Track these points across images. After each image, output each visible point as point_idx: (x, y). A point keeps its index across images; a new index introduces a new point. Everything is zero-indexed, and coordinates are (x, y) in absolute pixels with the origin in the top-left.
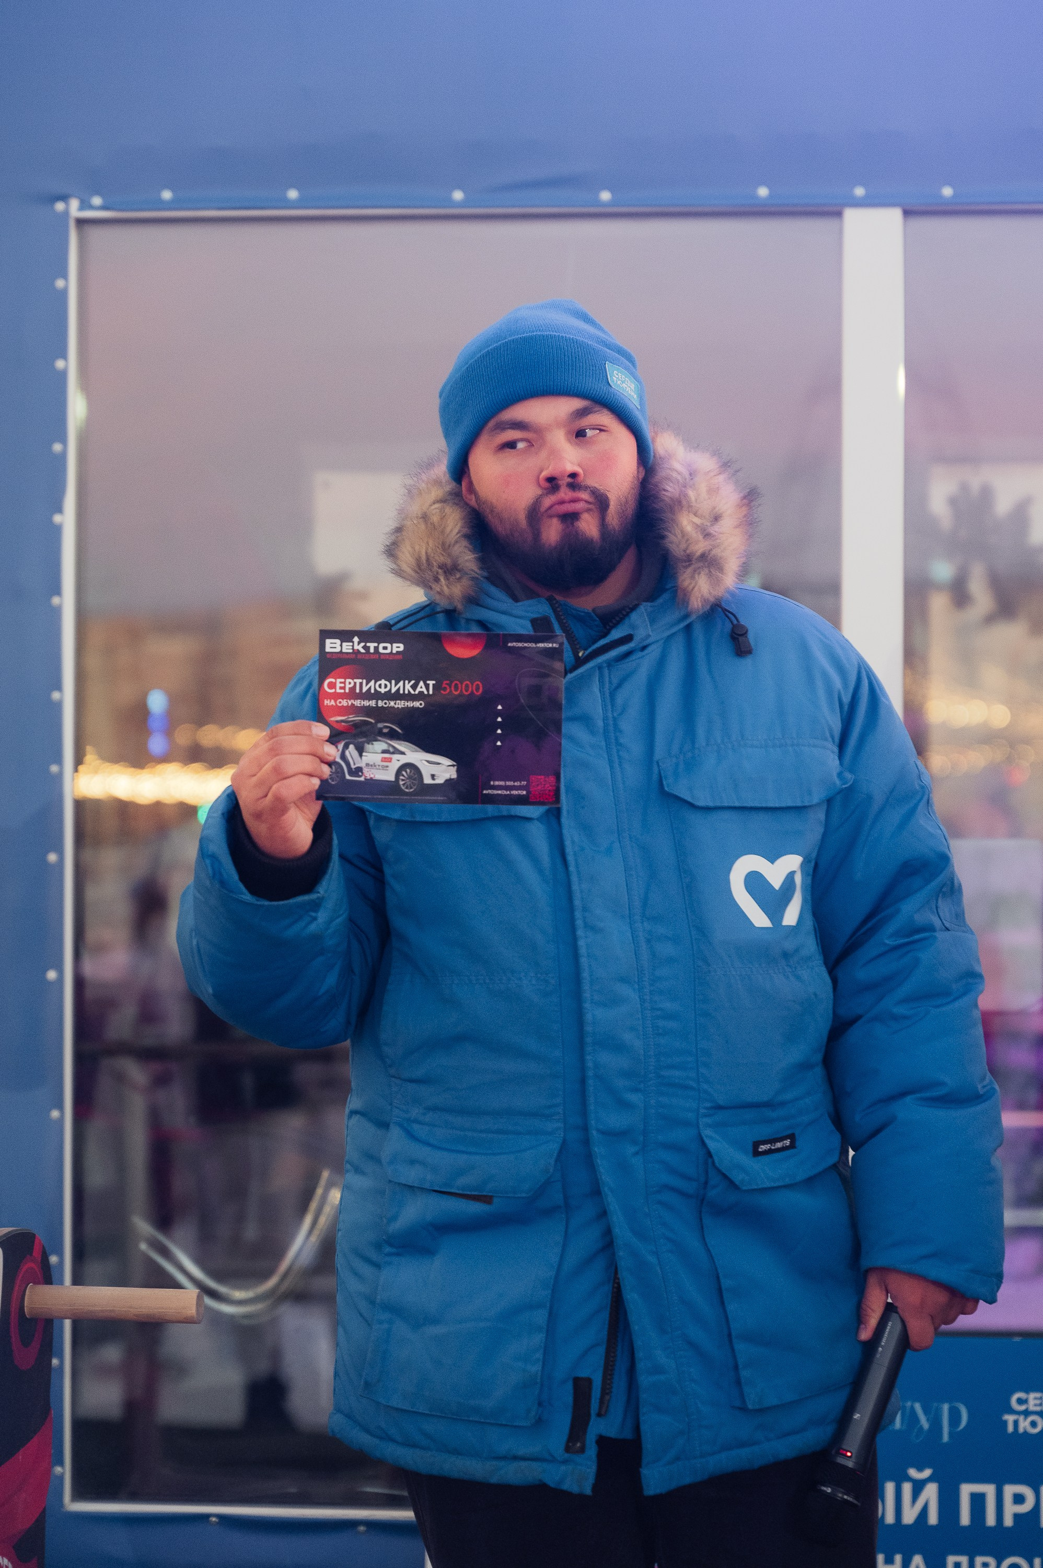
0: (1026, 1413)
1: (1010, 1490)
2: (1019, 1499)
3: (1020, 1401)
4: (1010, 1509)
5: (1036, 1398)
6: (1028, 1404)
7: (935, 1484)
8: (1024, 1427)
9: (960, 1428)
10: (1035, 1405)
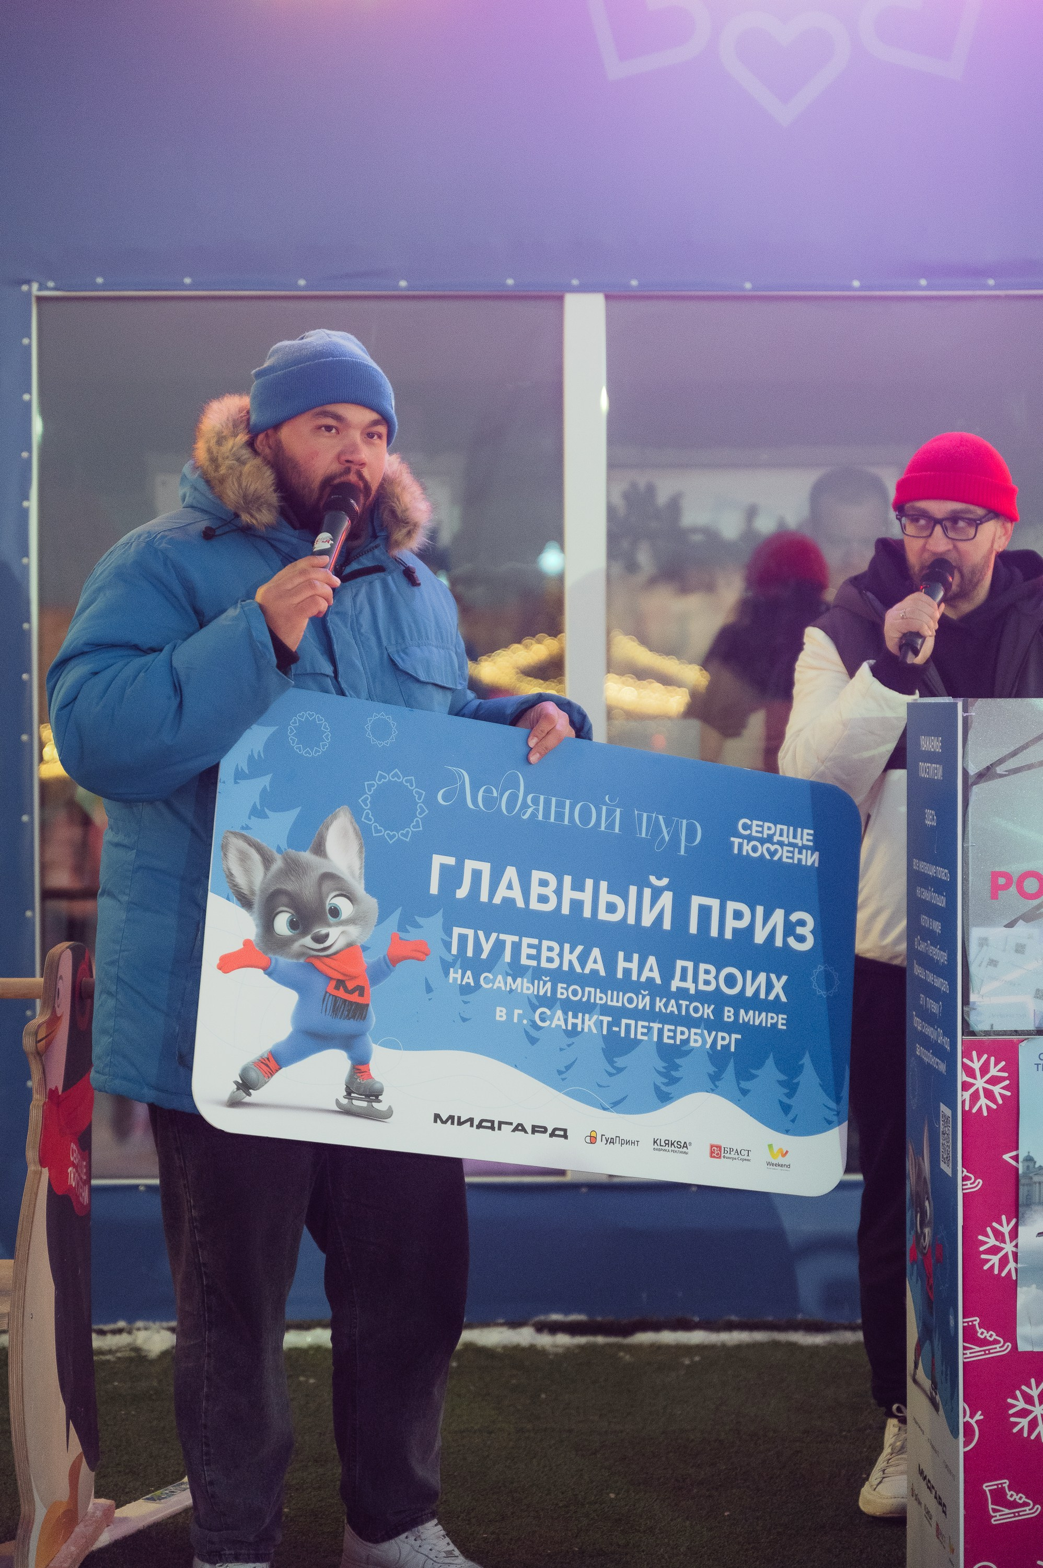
0: (750, 838)
1: (731, 906)
2: (738, 915)
3: (746, 827)
4: (731, 924)
5: (757, 826)
6: (751, 830)
7: (671, 893)
8: (747, 850)
9: (695, 844)
10: (757, 832)
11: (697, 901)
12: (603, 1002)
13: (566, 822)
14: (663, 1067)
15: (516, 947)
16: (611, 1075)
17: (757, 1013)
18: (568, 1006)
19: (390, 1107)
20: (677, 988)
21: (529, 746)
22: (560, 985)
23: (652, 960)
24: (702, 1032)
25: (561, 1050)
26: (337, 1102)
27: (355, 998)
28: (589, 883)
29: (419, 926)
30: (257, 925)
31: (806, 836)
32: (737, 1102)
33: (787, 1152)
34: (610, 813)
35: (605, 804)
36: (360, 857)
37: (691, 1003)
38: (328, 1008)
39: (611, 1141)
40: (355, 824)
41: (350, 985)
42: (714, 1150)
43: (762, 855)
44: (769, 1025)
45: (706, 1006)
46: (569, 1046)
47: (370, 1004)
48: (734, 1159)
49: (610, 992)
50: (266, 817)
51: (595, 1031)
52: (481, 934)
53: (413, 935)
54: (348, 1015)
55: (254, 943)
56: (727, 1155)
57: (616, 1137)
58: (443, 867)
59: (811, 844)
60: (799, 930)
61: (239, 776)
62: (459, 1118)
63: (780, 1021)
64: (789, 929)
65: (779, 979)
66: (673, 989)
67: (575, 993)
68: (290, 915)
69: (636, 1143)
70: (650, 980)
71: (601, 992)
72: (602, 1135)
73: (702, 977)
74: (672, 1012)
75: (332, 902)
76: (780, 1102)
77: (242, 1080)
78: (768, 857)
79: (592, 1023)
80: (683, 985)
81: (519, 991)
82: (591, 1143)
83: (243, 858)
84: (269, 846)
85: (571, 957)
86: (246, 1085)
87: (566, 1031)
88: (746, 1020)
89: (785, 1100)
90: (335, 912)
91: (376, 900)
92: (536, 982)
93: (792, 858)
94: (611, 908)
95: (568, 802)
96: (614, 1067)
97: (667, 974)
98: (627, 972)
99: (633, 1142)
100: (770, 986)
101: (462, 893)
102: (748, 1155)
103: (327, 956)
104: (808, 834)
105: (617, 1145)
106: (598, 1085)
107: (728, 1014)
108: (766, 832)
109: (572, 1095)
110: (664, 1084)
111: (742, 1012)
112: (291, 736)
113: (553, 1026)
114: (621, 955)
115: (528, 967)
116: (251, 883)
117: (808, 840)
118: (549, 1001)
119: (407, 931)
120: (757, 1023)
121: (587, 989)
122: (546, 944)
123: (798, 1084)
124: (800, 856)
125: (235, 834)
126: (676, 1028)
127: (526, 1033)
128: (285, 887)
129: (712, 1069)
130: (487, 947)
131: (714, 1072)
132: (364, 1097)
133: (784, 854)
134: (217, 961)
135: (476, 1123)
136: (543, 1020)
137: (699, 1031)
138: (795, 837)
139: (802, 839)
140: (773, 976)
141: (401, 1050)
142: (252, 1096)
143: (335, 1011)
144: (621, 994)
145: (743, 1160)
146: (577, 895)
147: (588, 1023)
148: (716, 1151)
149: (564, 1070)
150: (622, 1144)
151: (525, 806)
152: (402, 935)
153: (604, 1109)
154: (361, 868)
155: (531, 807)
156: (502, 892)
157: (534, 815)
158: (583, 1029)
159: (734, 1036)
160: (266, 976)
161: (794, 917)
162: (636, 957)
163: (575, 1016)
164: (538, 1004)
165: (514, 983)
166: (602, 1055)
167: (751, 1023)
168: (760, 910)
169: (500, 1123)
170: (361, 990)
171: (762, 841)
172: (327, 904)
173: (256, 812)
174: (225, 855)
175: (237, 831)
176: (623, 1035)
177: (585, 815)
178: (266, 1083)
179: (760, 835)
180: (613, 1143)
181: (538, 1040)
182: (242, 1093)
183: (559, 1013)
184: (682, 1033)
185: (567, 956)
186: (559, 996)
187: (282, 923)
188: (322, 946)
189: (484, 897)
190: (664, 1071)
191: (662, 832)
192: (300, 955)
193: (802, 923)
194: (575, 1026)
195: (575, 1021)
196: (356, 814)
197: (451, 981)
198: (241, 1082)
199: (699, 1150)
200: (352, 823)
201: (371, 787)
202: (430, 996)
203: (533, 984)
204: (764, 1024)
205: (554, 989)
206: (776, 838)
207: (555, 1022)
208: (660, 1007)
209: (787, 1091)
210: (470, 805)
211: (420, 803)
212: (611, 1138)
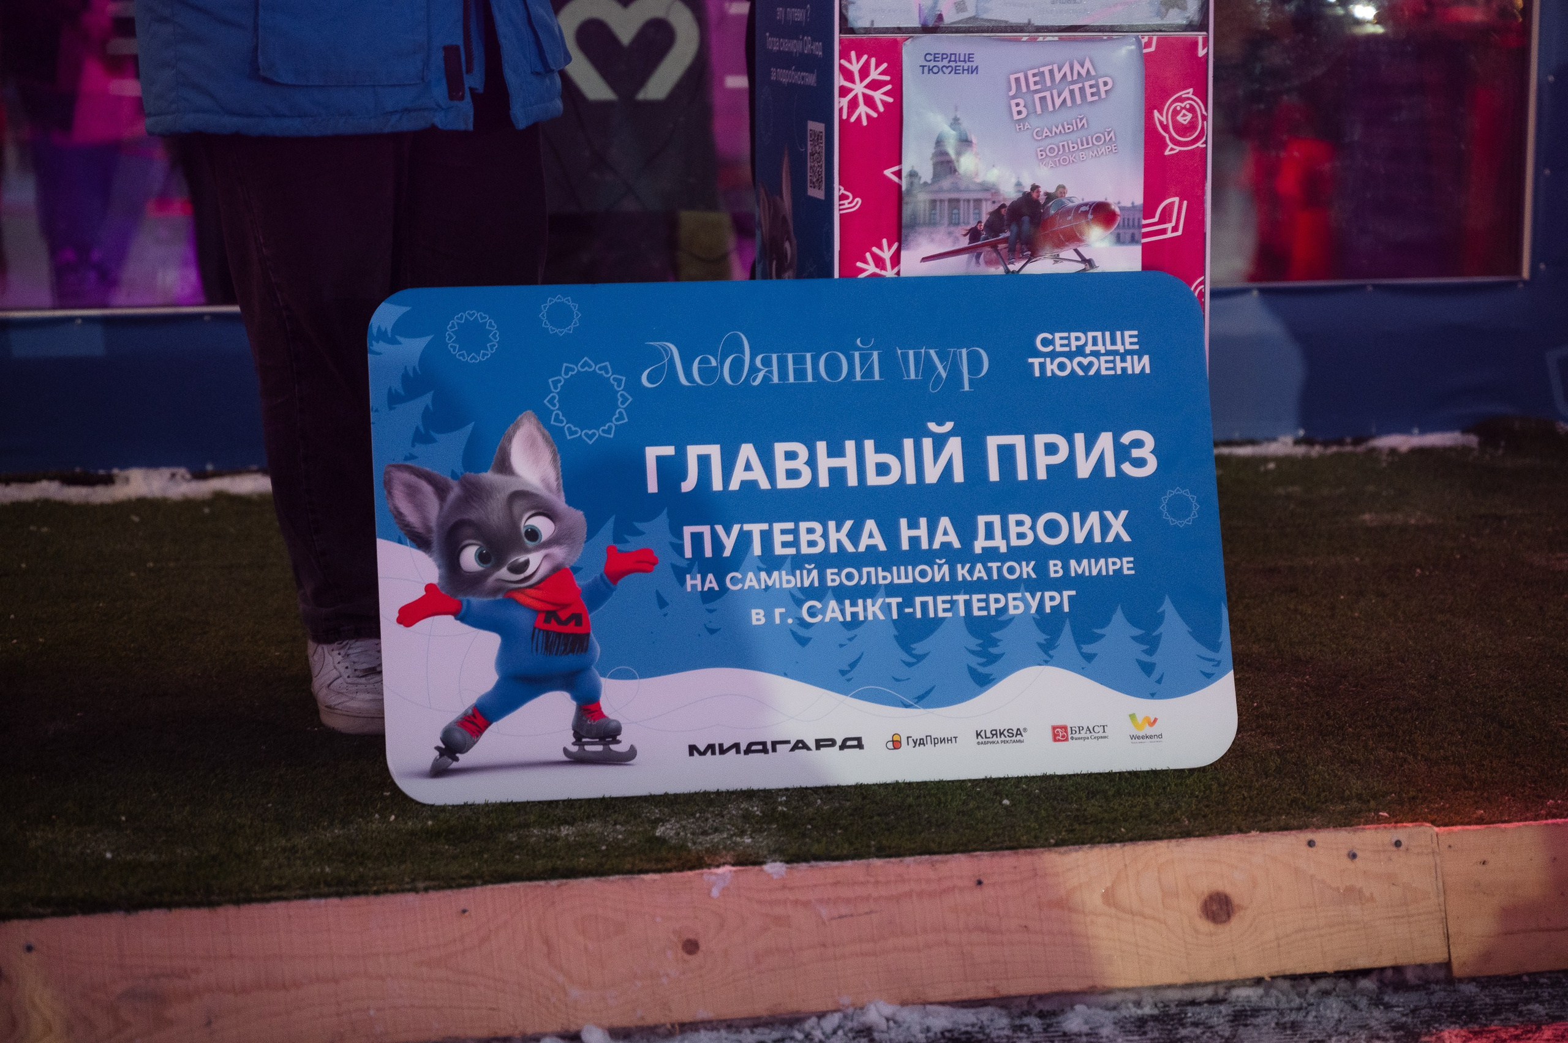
1: (1040, 440)
2: (1052, 449)
3: (1046, 342)
4: (1042, 461)
6: (1054, 345)
7: (959, 439)
8: (1052, 370)
9: (983, 374)
10: (1062, 345)
11: (993, 442)
12: (888, 581)
13: (810, 379)
14: (978, 645)
15: (767, 538)
16: (909, 665)
17: (1093, 561)
18: (841, 594)
19: (632, 748)
20: (983, 549)
22: (829, 571)
23: (945, 522)
24: (1023, 595)
25: (841, 646)
26: (565, 750)
27: (571, 628)
28: (850, 445)
29: (641, 533)
30: (439, 567)
31: (1129, 339)
32: (1082, 671)
33: (1156, 720)
34: (865, 359)
35: (858, 349)
37: (1003, 564)
38: (540, 646)
39: (921, 742)
40: (543, 429)
41: (564, 615)
42: (1058, 732)
43: (1073, 370)
44: (1111, 573)
45: (1024, 563)
46: (850, 639)
48: (1085, 739)
49: (895, 569)
50: (432, 440)
51: (881, 617)
52: (719, 529)
54: (565, 650)
55: (439, 587)
56: (1077, 735)
57: (926, 736)
58: (660, 459)
59: (1136, 347)
60: (1136, 453)
61: (394, 399)
62: (721, 745)
63: (1126, 566)
64: (1122, 453)
65: (1116, 516)
66: (978, 550)
67: (849, 577)
69: (953, 740)
70: (946, 546)
71: (883, 570)
72: (908, 738)
73: (1013, 530)
74: (979, 578)
75: (527, 524)
76: (1139, 662)
78: (1081, 373)
79: (876, 609)
80: (990, 544)
81: (778, 586)
82: (895, 748)
83: (412, 493)
85: (838, 536)
87: (845, 624)
88: (1080, 571)
89: (1146, 658)
90: (533, 534)
91: (581, 513)
92: (798, 572)
93: (1114, 368)
94: (883, 469)
95: (808, 356)
96: (914, 656)
97: (967, 533)
98: (914, 541)
99: (950, 739)
100: (1105, 526)
102: (1104, 732)
103: (531, 587)
104: (1131, 336)
105: (929, 746)
106: (897, 680)
107: (1055, 568)
108: (1074, 345)
109: (859, 696)
110: (979, 664)
111: (1073, 563)
112: (451, 343)
113: (827, 620)
114: (903, 522)
115: (784, 558)
116: (425, 520)
117: (1131, 344)
118: (818, 592)
119: (627, 541)
120: (1095, 573)
121: (865, 570)
122: (803, 526)
123: (1159, 637)
124: (1124, 365)
125: (399, 467)
126: (988, 597)
127: (794, 633)
129: (1042, 638)
130: (729, 543)
133: (1102, 366)
135: (743, 747)
136: (812, 613)
137: (1019, 595)
138: (1114, 342)
139: (1123, 343)
140: (1108, 514)
141: (636, 678)
143: (548, 648)
144: (910, 568)
145: (1098, 738)
146: (837, 462)
147: (872, 609)
148: (1060, 734)
149: (848, 668)
150: (935, 744)
151: (754, 370)
153: (907, 706)
154: (557, 479)
155: (762, 370)
156: (739, 476)
157: (767, 379)
159: (1067, 593)
161: (1126, 439)
162: (923, 521)
163: (854, 604)
164: (803, 597)
165: (770, 578)
166: (895, 643)
167: (1087, 574)
168: (1079, 438)
169: (774, 744)
170: (579, 619)
171: (1070, 356)
173: (421, 437)
174: (390, 493)
176: (919, 615)
177: (833, 367)
178: (475, 743)
179: (1067, 349)
180: (924, 744)
181: (809, 639)
183: (833, 604)
184: (997, 601)
185: (833, 536)
186: (830, 584)
187: (469, 558)
188: (522, 576)
189: (717, 485)
190: (979, 649)
191: (936, 368)
193: (1138, 444)
194: (854, 615)
195: (855, 609)
196: (543, 418)
197: (689, 589)
198: (443, 746)
199: (1039, 736)
200: (539, 429)
201: (556, 384)
202: (665, 610)
203: (794, 576)
204: (1104, 573)
205: (822, 577)
206: (1088, 350)
207: (829, 615)
208: (963, 575)
209: (1145, 647)
210: (684, 381)
211: (620, 391)
212: (920, 739)
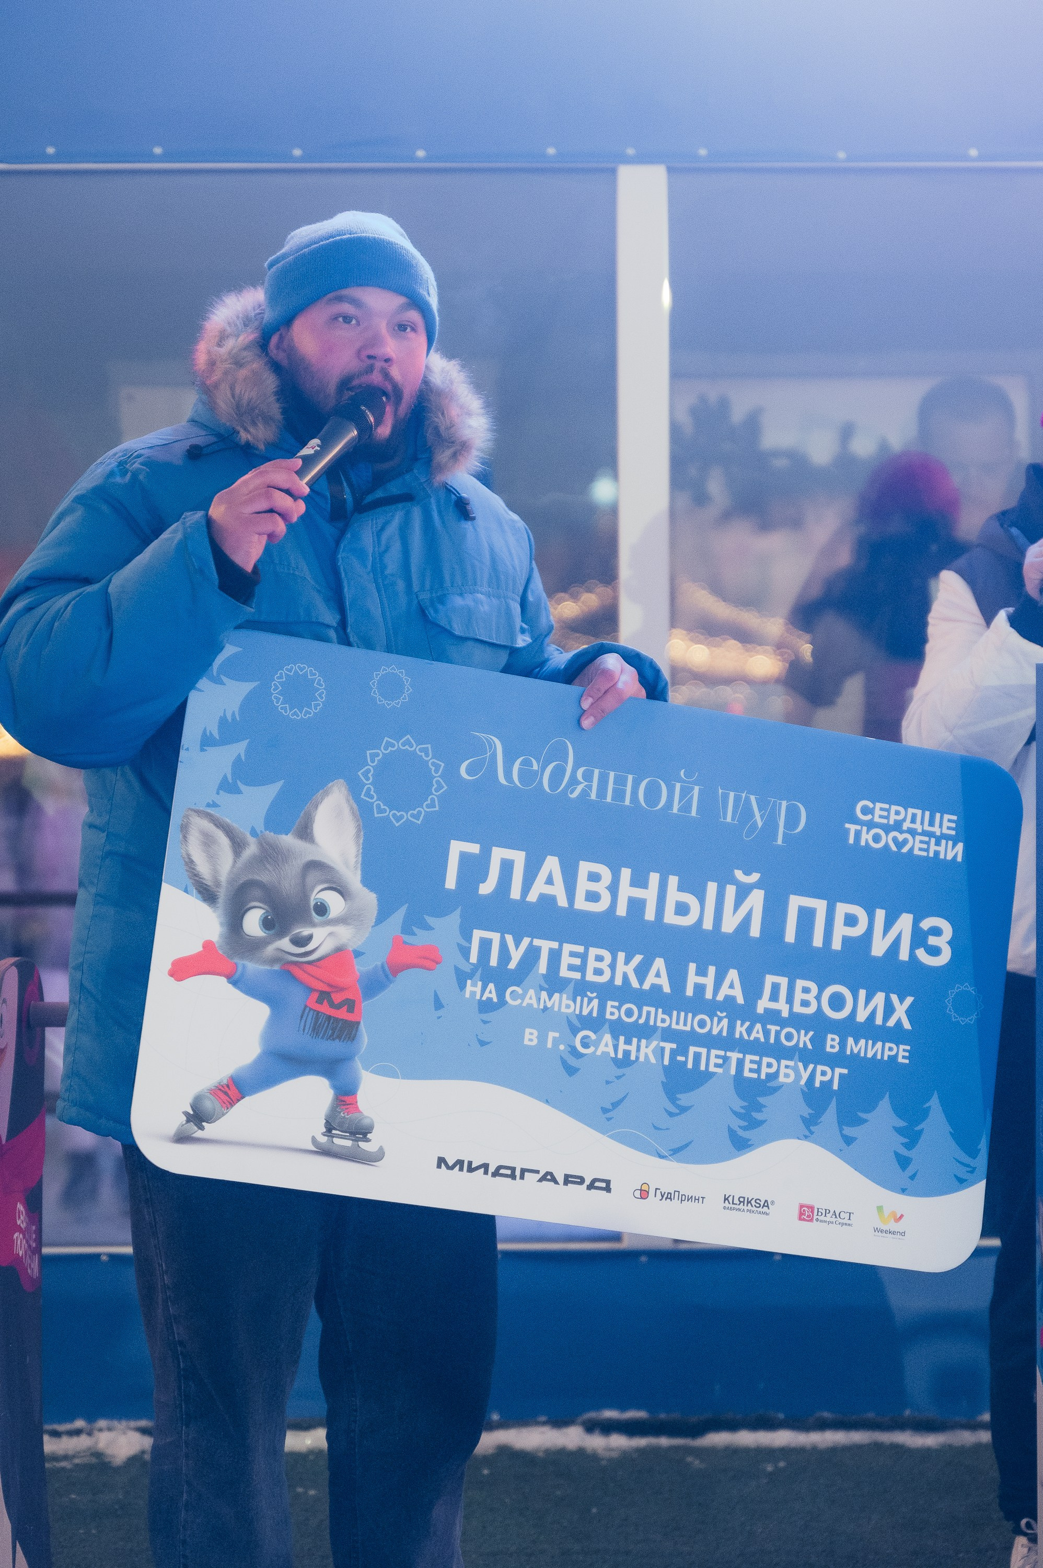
1: (842, 909)
2: (851, 921)
3: (865, 811)
4: (840, 931)
5: (882, 809)
6: (873, 815)
7: (762, 892)
8: (867, 840)
9: (798, 830)
10: (881, 817)
11: (796, 902)
12: (666, 1025)
13: (627, 802)
14: (742, 1107)
16: (671, 1114)
17: (870, 1042)
18: (618, 1029)
19: (381, 1149)
20: (766, 1010)
21: (581, 707)
22: (610, 1003)
23: (733, 975)
24: (796, 1064)
25: (608, 1082)
26: (314, 1140)
27: (342, 1014)
28: (654, 878)
29: (428, 928)
30: (221, 924)
31: (947, 823)
32: (839, 1153)
33: (902, 1216)
34: (685, 792)
35: (680, 780)
36: (357, 843)
37: (782, 1029)
38: (307, 1027)
39: (669, 1197)
40: (352, 802)
41: (337, 998)
42: (804, 1210)
43: (887, 845)
44: (886, 1058)
45: (803, 1032)
46: (618, 1077)
47: (362, 1023)
48: (830, 1222)
49: (675, 1013)
50: (238, 792)
51: (653, 1060)
52: (509, 938)
53: (421, 939)
54: (332, 1035)
55: (217, 946)
56: (822, 1218)
57: (675, 1191)
58: (464, 857)
59: (953, 833)
60: (932, 940)
61: (207, 742)
62: (470, 1163)
63: (901, 1053)
64: (919, 938)
65: (902, 1001)
66: (760, 1010)
67: (629, 1013)
68: (262, 911)
69: (701, 1199)
70: (730, 999)
71: (663, 1013)
72: (656, 1189)
73: (799, 996)
74: (757, 1039)
75: (318, 896)
76: (896, 1154)
77: (193, 1110)
78: (894, 848)
79: (649, 1051)
80: (773, 1006)
81: (556, 1009)
82: (642, 1198)
83: (208, 842)
84: (242, 829)
85: (626, 969)
86: (198, 1116)
87: (615, 1060)
88: (856, 1051)
89: (903, 1152)
90: (322, 909)
92: (579, 998)
93: (927, 850)
94: (682, 909)
95: (630, 778)
96: (678, 1106)
97: (753, 990)
98: (700, 989)
99: (697, 1198)
100: (889, 1009)
101: (486, 888)
102: (849, 1219)
103: (309, 963)
104: (949, 821)
105: (676, 1201)
106: (655, 1127)
107: (832, 1043)
108: (893, 817)
109: (616, 1137)
110: (739, 1127)
111: (851, 1041)
112: (275, 694)
113: (599, 1053)
114: (692, 967)
115: (568, 981)
116: (215, 872)
117: (949, 828)
119: (413, 934)
120: (870, 1055)
121: (645, 1009)
122: (593, 952)
123: (921, 1131)
124: (937, 848)
125: (198, 812)
126: (761, 1059)
127: (564, 1062)
128: (260, 879)
129: (806, 1111)
130: (516, 956)
131: (809, 1114)
132: (348, 1134)
133: (916, 846)
134: (169, 966)
135: (492, 1169)
136: (585, 1045)
137: (791, 1063)
138: (931, 824)
139: (941, 826)
141: (399, 1078)
142: (205, 1130)
143: (316, 1030)
144: (690, 1015)
145: (843, 1224)
146: (638, 893)
147: (645, 1051)
148: (806, 1213)
149: (611, 1107)
150: (682, 1200)
151: (574, 781)
152: (406, 938)
153: (661, 1157)
154: (357, 856)
155: (581, 783)
156: (539, 888)
157: (585, 793)
158: (637, 1058)
159: (838, 1071)
160: (230, 985)
161: (926, 924)
162: (712, 970)
163: (628, 1042)
164: (580, 1026)
165: (550, 999)
166: (661, 1088)
167: (862, 1055)
168: (880, 914)
169: (523, 1171)
170: (351, 1005)
171: (887, 829)
172: (312, 898)
173: (227, 786)
174: (185, 837)
175: (201, 809)
176: (690, 1066)
177: (652, 794)
178: (223, 1115)
179: (885, 821)
180: (670, 1198)
181: (576, 1070)
182: (192, 1127)
183: (608, 1038)
184: (769, 1065)
185: (621, 967)
186: (608, 1016)
187: (253, 923)
188: (302, 950)
189: (515, 893)
190: (743, 1111)
191: (753, 815)
192: (273, 961)
193: (937, 932)
194: (627, 1053)
195: (627, 1047)
196: (355, 789)
197: (467, 995)
198: (192, 1112)
199: (785, 1211)
200: (348, 801)
201: (375, 756)
202: (440, 1013)
203: (575, 1001)
204: (879, 1057)
205: (602, 1008)
206: (906, 826)
207: (602, 1049)
208: (741, 1033)
209: (906, 1140)
210: (502, 780)
211: (437, 777)
212: (668, 1193)
